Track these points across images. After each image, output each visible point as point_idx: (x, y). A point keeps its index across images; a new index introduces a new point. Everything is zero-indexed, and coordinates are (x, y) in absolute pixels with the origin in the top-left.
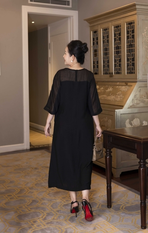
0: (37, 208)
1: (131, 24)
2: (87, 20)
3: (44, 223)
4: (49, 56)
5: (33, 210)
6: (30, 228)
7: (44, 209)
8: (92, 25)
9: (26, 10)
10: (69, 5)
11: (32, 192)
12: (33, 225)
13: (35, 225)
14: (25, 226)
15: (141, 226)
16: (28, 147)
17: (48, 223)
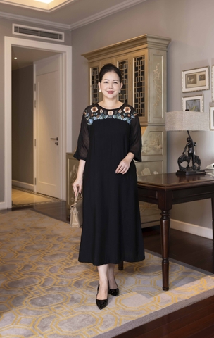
0: (32, 273)
1: (140, 60)
2: (85, 56)
3: (43, 290)
4: (35, 98)
5: (27, 276)
6: (26, 296)
7: (40, 274)
8: (91, 61)
9: (9, 42)
10: (61, 39)
11: (23, 256)
12: (29, 292)
13: (32, 293)
14: (20, 294)
15: (163, 288)
16: (10, 207)
17: (48, 290)
